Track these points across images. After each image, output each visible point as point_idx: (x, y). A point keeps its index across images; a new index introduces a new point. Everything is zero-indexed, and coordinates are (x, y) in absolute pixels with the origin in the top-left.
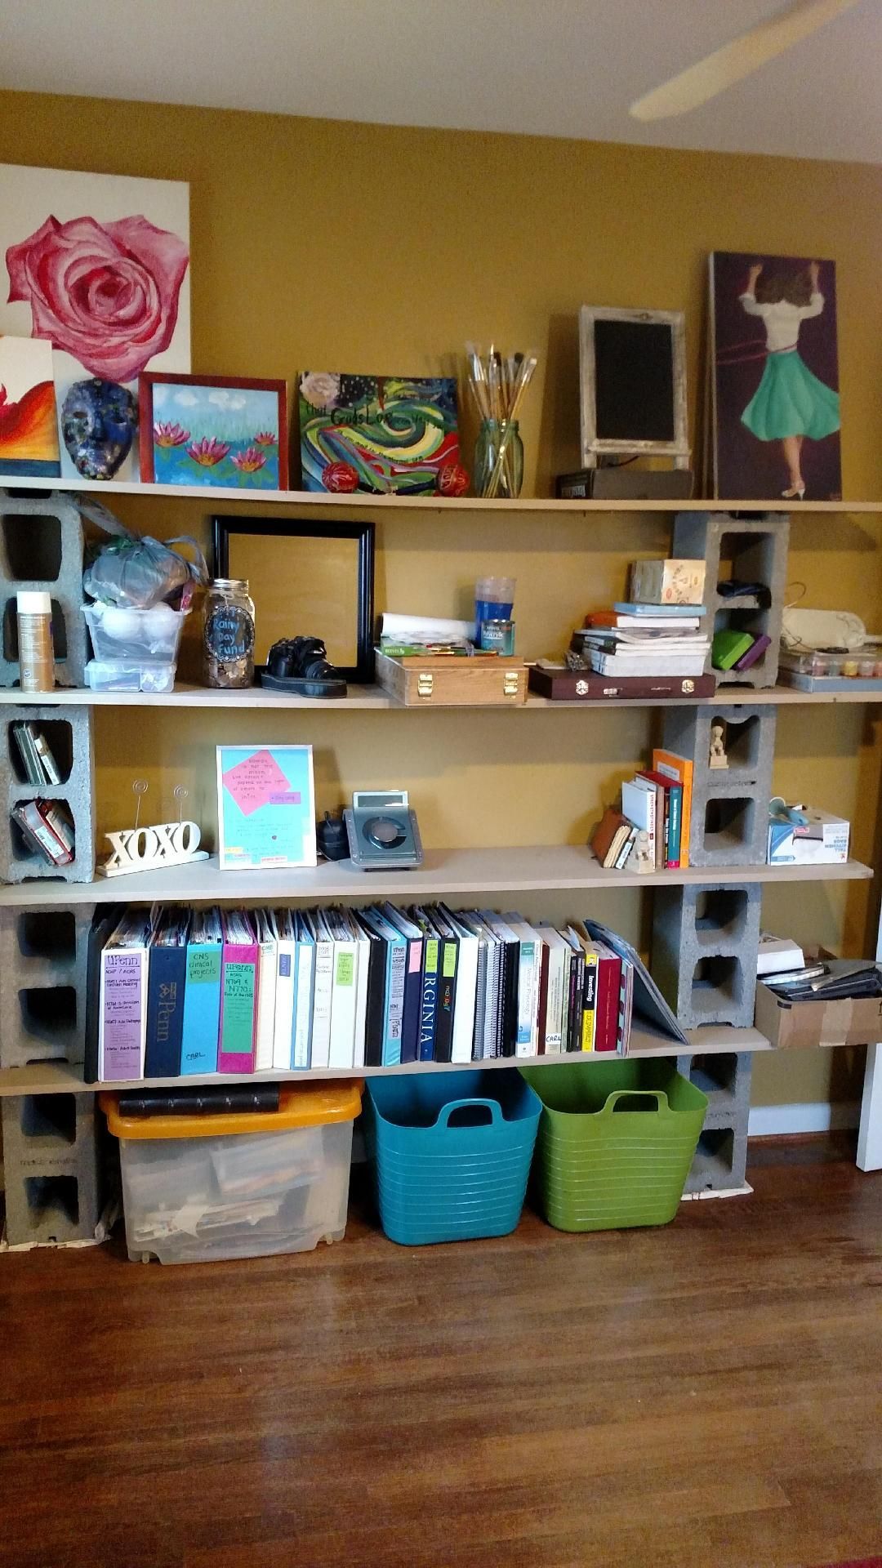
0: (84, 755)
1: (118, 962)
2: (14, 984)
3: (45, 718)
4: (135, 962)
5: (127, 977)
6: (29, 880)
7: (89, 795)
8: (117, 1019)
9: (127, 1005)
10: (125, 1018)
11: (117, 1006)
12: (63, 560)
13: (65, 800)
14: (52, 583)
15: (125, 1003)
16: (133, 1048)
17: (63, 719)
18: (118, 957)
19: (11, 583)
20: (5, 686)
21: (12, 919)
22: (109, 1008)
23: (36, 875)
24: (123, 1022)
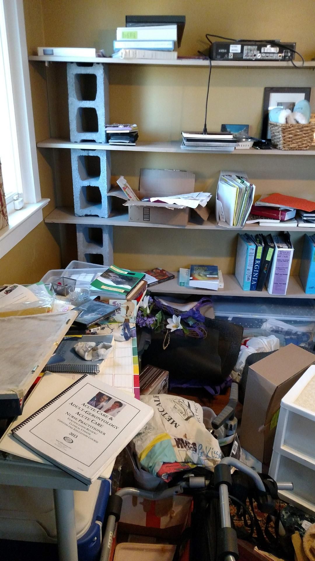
0: (104, 170)
1: (282, 253)
2: (83, 252)
3: (91, 155)
4: (288, 254)
5: (285, 259)
6: (87, 215)
7: (107, 185)
8: (279, 273)
9: (283, 269)
10: (282, 273)
11: (280, 269)
12: (98, 92)
13: (98, 187)
14: (93, 101)
15: (283, 268)
16: (283, 284)
17: (97, 156)
18: (282, 252)
19: (79, 101)
20: (77, 142)
21: (82, 229)
22: (277, 269)
23: (89, 214)
24: (281, 274)
